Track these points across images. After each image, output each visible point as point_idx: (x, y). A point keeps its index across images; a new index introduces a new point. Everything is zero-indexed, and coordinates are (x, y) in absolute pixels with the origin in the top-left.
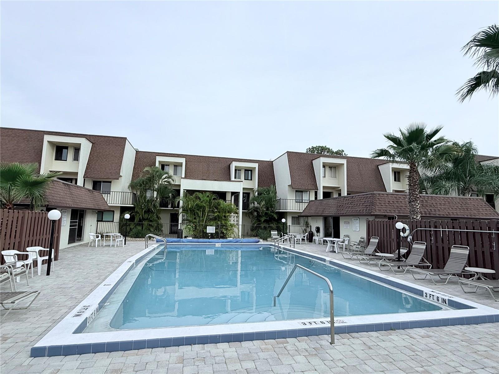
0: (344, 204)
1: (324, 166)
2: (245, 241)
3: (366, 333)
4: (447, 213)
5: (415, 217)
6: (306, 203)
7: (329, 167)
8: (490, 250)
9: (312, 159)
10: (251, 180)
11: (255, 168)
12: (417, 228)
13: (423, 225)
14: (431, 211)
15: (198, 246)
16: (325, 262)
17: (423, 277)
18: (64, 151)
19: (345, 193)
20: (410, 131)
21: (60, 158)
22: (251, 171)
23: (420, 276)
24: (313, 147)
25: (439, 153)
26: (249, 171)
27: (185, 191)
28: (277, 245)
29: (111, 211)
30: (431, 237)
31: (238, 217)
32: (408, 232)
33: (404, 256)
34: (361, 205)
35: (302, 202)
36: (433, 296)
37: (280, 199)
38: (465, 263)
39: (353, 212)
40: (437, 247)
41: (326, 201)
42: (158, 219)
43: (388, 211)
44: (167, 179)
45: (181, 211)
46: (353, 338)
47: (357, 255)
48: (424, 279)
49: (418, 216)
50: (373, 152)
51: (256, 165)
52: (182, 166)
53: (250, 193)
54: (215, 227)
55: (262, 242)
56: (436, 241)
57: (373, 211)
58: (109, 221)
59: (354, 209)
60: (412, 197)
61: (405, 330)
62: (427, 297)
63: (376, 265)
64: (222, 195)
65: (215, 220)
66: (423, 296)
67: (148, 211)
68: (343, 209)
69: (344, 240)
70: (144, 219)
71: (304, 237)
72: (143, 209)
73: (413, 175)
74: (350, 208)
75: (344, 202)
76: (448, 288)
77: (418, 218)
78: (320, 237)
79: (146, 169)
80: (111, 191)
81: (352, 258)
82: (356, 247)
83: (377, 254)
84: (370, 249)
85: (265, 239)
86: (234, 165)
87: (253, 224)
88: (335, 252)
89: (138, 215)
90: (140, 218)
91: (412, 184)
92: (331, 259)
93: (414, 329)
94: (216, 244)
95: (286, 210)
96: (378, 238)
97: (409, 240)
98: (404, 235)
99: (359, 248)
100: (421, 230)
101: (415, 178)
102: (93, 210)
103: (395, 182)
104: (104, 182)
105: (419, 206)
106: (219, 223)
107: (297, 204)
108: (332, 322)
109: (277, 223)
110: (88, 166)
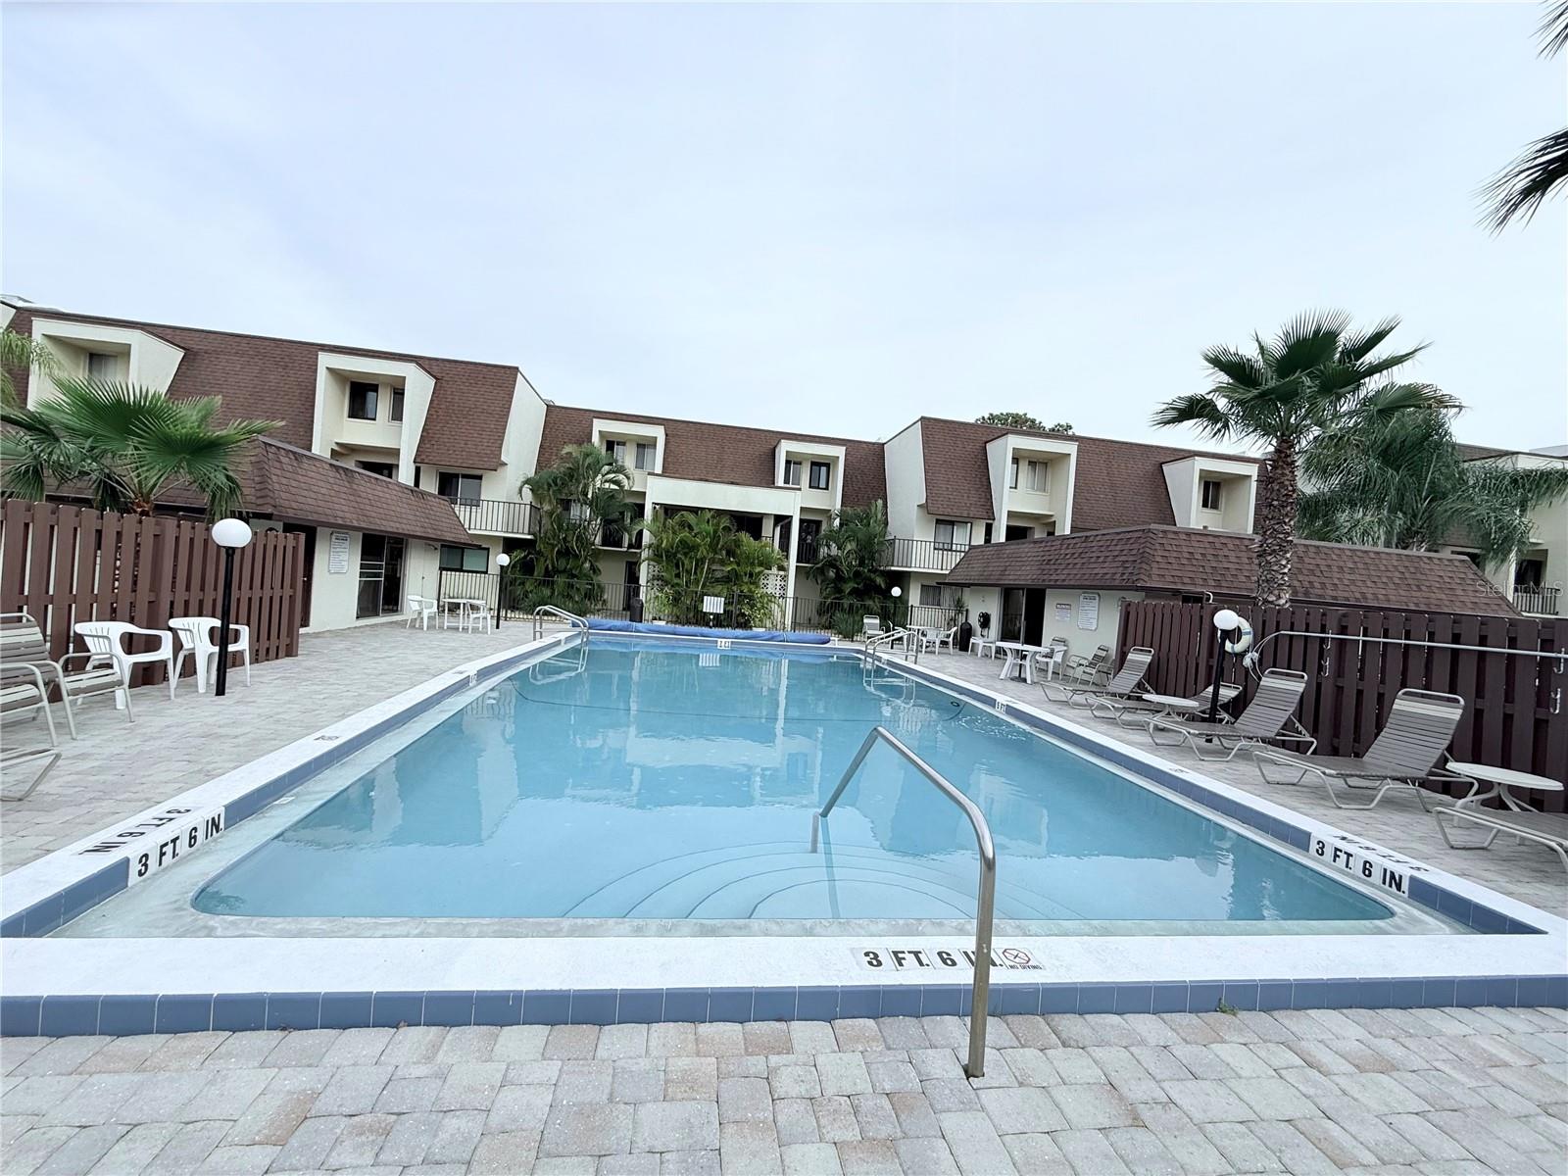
0: (1062, 557)
1: (1016, 460)
2: (793, 638)
3: (1115, 1019)
4: (1358, 595)
5: (1272, 598)
6: (960, 551)
7: (1030, 463)
8: (1535, 713)
9: (984, 439)
10: (827, 488)
11: (838, 457)
12: (1277, 630)
13: (1300, 622)
14: (1313, 587)
15: (673, 643)
16: (994, 707)
17: (1292, 775)
18: (371, 395)
19: (1065, 528)
20: (1292, 340)
21: (360, 413)
22: (828, 465)
23: (1280, 772)
24: (991, 415)
25: (1376, 409)
26: (821, 465)
27: (657, 507)
28: (872, 652)
29: (480, 547)
30: (1321, 656)
31: (785, 578)
32: (1246, 640)
33: (1225, 707)
34: (1109, 559)
35: (951, 550)
36: (1349, 855)
37: (894, 540)
38: (1445, 746)
39: (1086, 577)
40: (1340, 689)
41: (1012, 547)
42: (594, 572)
43: (1186, 580)
44: (614, 475)
45: (645, 554)
46: (1064, 1045)
47: (1087, 695)
48: (1294, 785)
49: (1282, 595)
50: (1165, 406)
51: (839, 452)
52: (654, 446)
53: (821, 521)
54: (723, 599)
55: (836, 642)
56: (1339, 672)
57: (1142, 577)
58: (477, 572)
59: (1089, 571)
60: (1270, 541)
61: (1276, 1014)
62: (1322, 854)
63: (1141, 727)
64: (751, 523)
65: (728, 582)
66: (1308, 851)
67: (566, 553)
68: (1057, 569)
69: (1052, 651)
70: (557, 571)
71: (948, 636)
72: (554, 546)
73: (1283, 474)
74: (1078, 566)
75: (1062, 552)
76: (1385, 824)
77: (1282, 601)
78: (989, 640)
79: (567, 449)
80: (482, 498)
81: (1070, 701)
82: (1084, 672)
83: (1146, 696)
84: (1127, 680)
85: (848, 635)
86: (785, 447)
87: (825, 598)
88: (1025, 680)
89: (542, 559)
90: (547, 567)
91: (1275, 503)
92: (1010, 699)
93: (1309, 1011)
94: (719, 640)
95: (906, 567)
96: (1150, 651)
97: (1247, 662)
98: (1233, 648)
99: (1092, 675)
100: (1291, 636)
101: (1287, 483)
102: (429, 542)
103: (1205, 510)
104: (465, 476)
105: (1289, 566)
106: (735, 588)
107: (936, 555)
108: (982, 961)
109: (884, 599)
110: (425, 434)
